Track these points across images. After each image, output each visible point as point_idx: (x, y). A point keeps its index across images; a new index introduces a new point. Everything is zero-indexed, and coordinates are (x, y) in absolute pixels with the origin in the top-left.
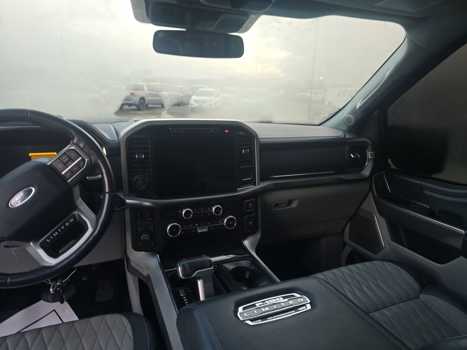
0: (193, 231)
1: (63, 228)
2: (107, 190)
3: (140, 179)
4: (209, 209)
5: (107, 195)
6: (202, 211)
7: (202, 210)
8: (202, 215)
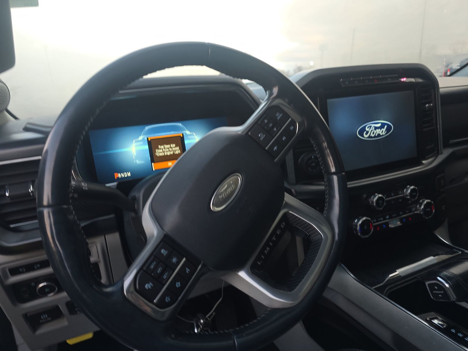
0: (384, 226)
1: (275, 239)
2: (333, 170)
3: (313, 157)
4: (400, 192)
5: (335, 178)
6: (393, 196)
7: (392, 194)
8: (392, 202)
